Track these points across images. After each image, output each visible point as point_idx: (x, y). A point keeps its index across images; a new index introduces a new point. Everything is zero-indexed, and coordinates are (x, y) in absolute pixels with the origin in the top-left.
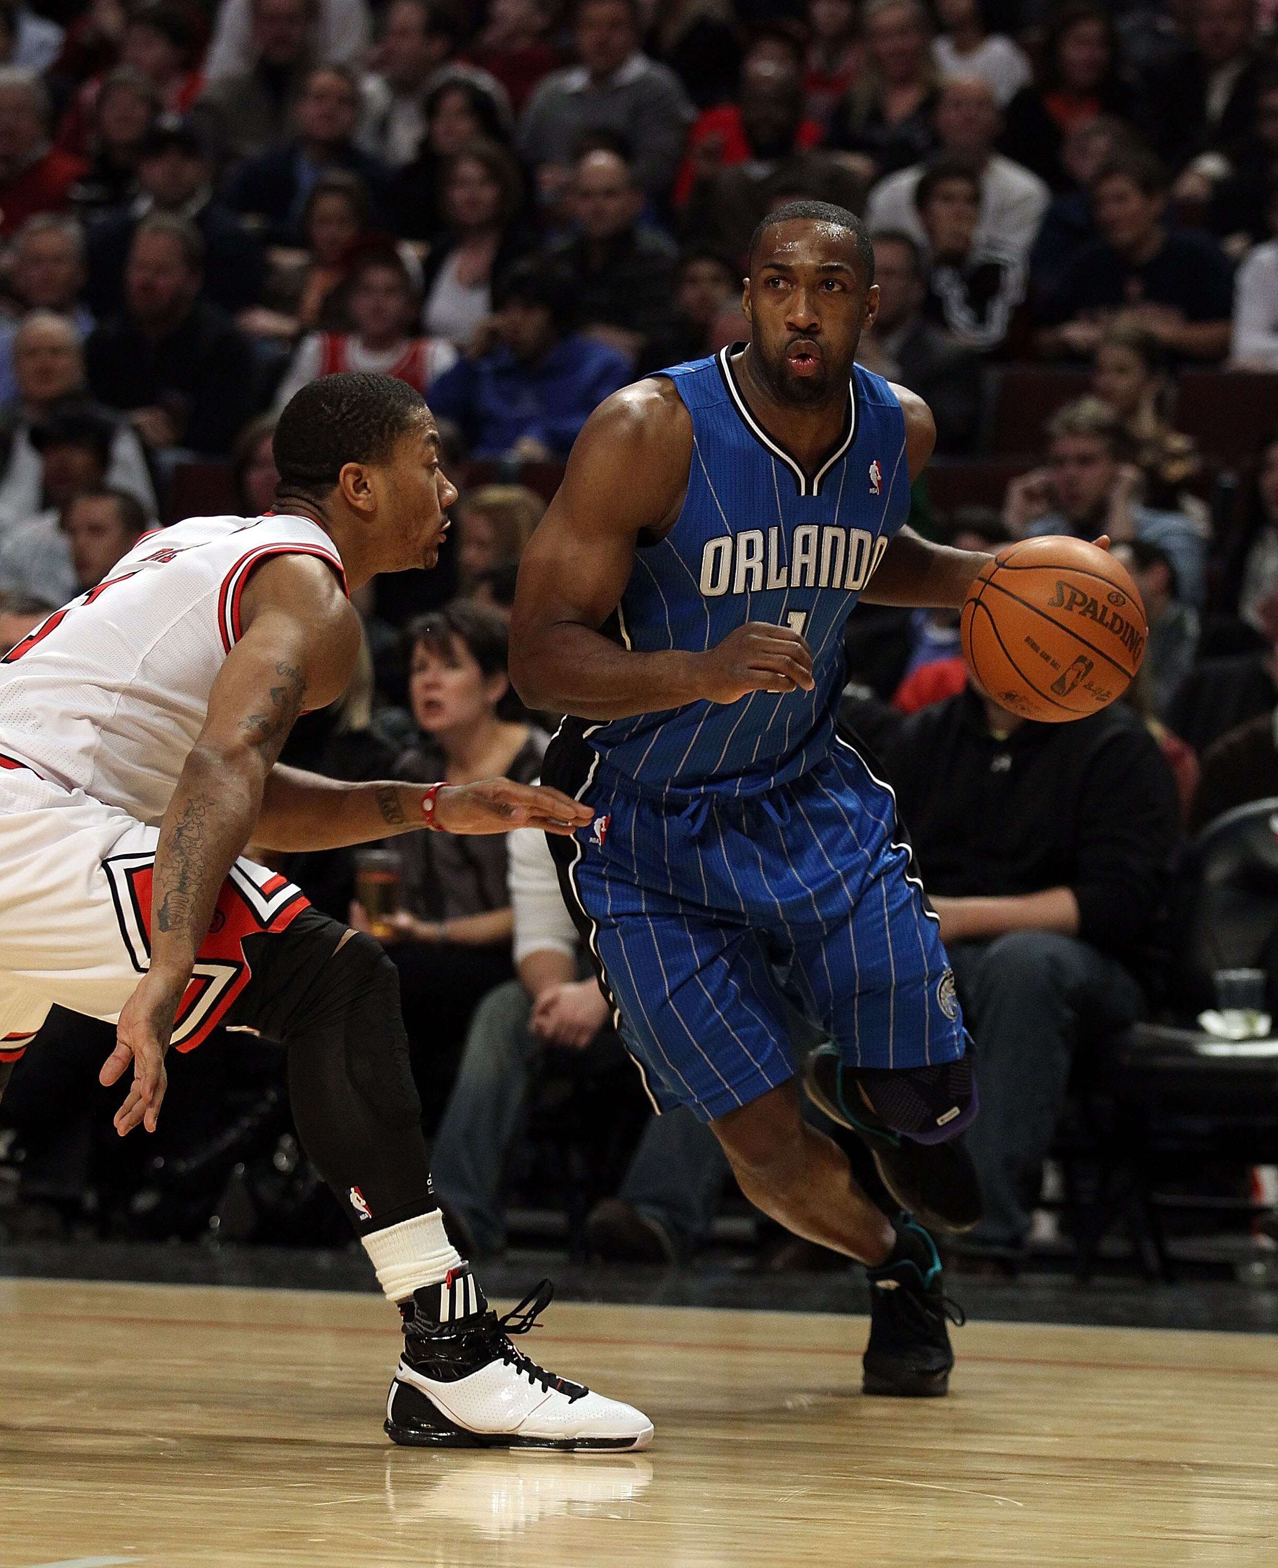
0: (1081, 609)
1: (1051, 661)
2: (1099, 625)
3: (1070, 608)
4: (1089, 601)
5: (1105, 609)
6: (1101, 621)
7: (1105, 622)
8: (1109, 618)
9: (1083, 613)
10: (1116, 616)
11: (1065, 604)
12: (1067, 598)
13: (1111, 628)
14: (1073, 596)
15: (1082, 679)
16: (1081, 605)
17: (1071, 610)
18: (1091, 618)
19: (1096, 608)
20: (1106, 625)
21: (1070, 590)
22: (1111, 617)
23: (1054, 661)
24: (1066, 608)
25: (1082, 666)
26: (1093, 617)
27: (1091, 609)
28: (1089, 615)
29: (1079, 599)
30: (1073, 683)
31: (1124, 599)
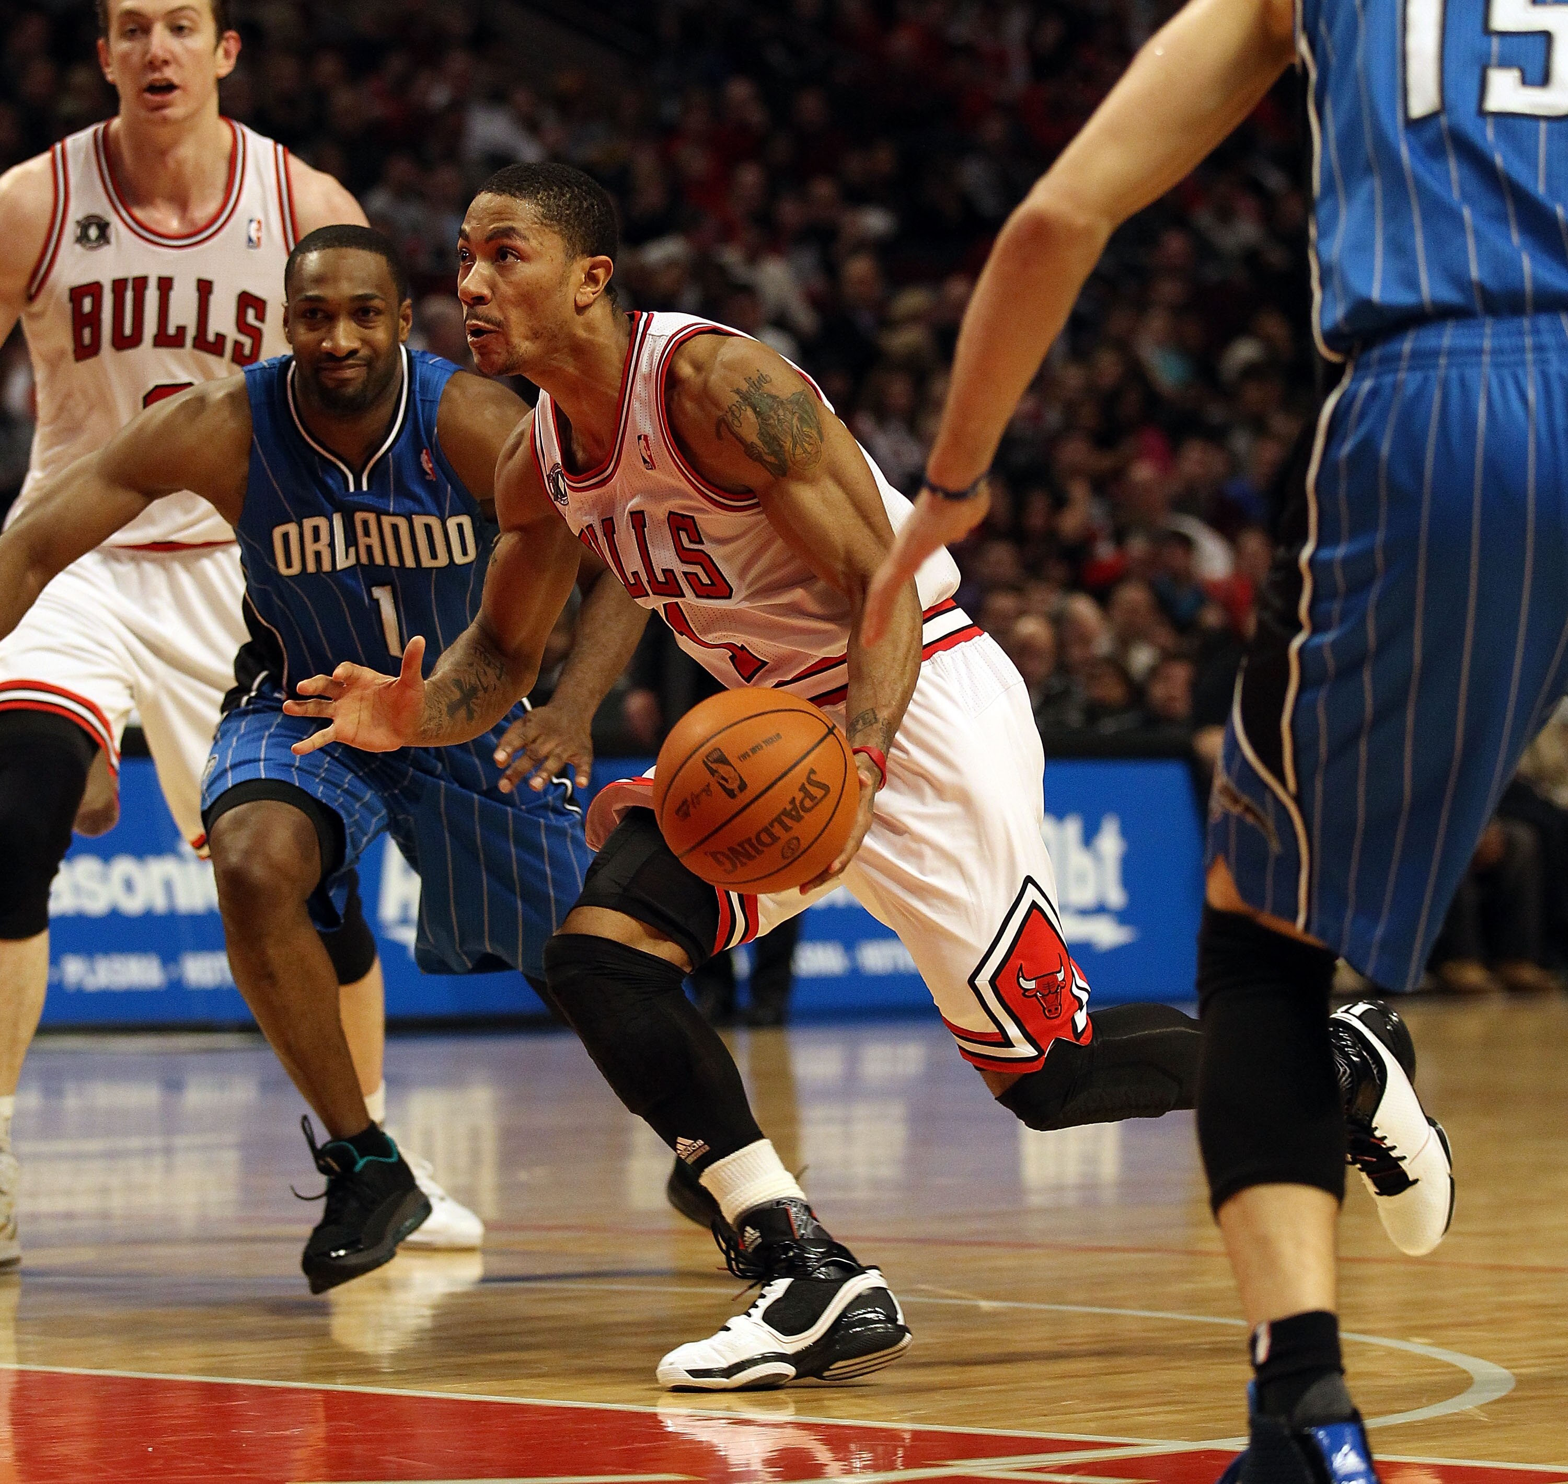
0: (797, 802)
1: (751, 754)
2: (774, 816)
3: (803, 788)
4: (802, 813)
5: (787, 829)
6: (778, 820)
7: (776, 824)
8: (777, 830)
9: (793, 801)
10: (775, 839)
11: (808, 786)
12: (813, 790)
13: (766, 830)
14: (812, 798)
15: (719, 783)
16: (802, 802)
17: (800, 790)
18: (785, 809)
19: (793, 818)
20: (772, 825)
21: (819, 797)
22: (777, 835)
23: (749, 756)
24: (803, 784)
25: (734, 785)
26: (785, 812)
27: (793, 813)
28: (789, 807)
29: (808, 804)
30: (716, 771)
31: (788, 858)
